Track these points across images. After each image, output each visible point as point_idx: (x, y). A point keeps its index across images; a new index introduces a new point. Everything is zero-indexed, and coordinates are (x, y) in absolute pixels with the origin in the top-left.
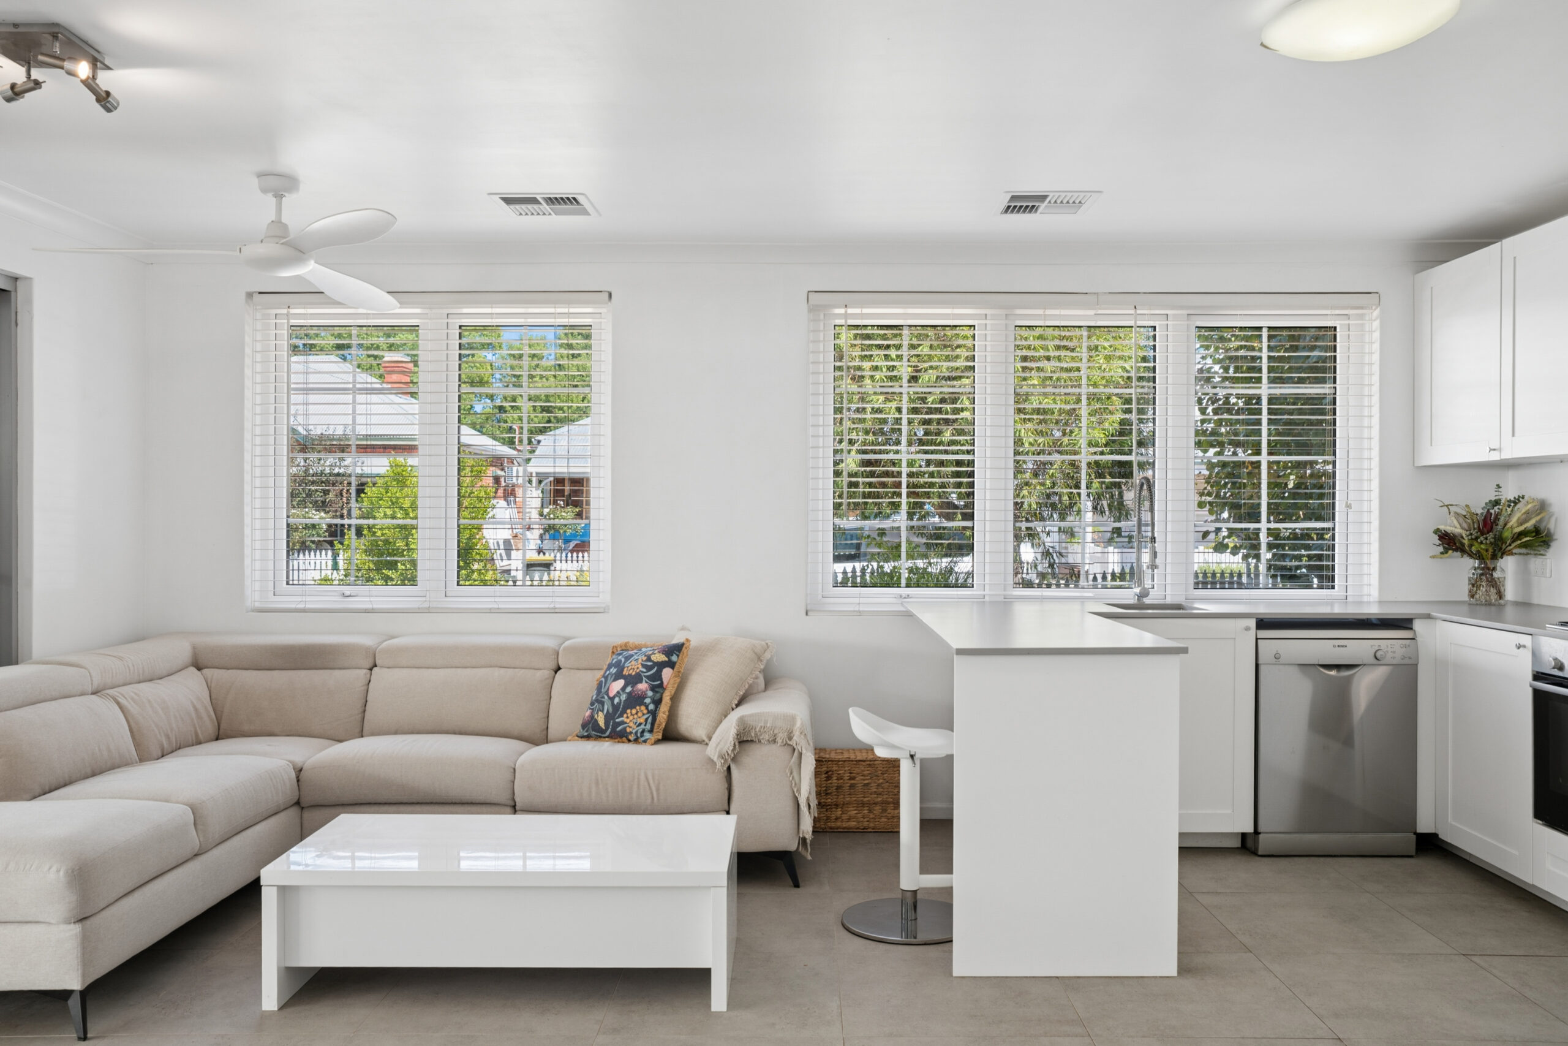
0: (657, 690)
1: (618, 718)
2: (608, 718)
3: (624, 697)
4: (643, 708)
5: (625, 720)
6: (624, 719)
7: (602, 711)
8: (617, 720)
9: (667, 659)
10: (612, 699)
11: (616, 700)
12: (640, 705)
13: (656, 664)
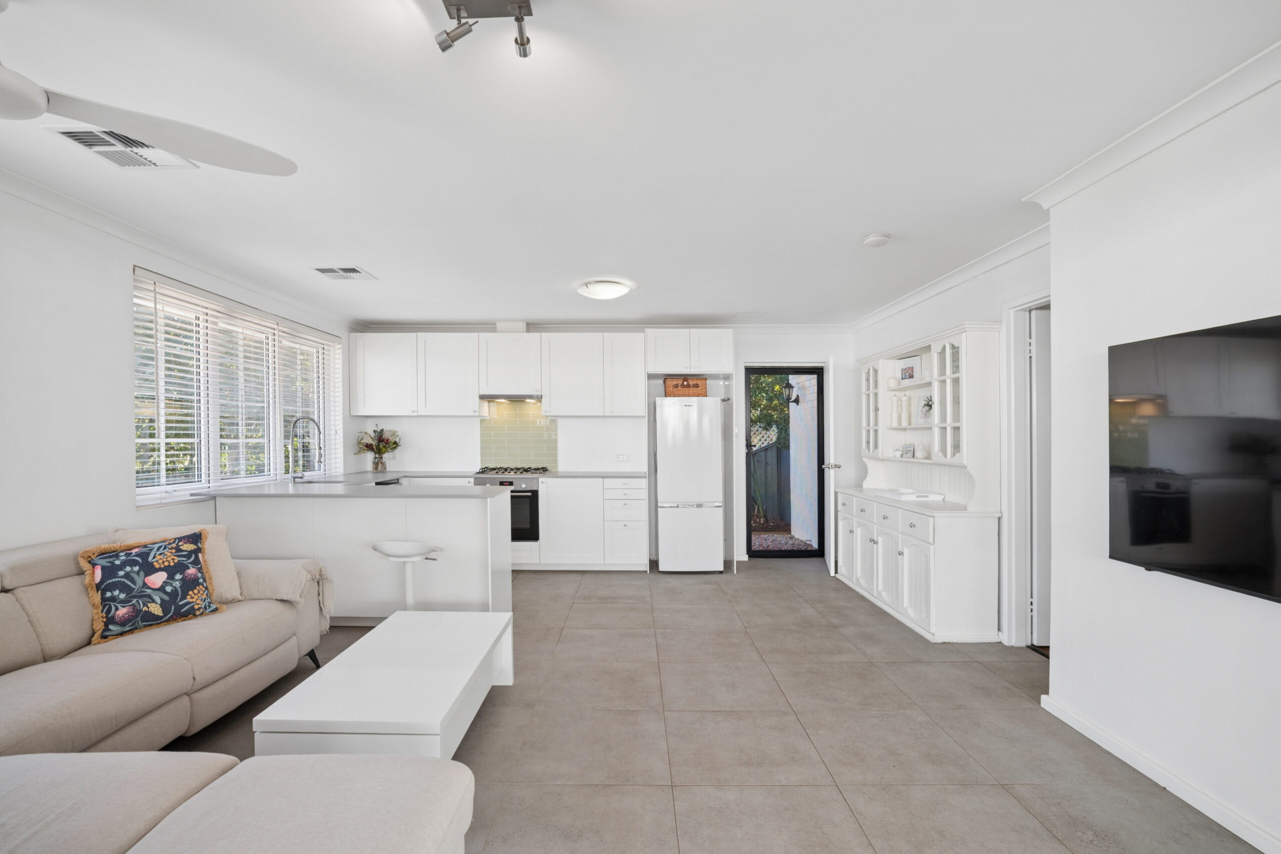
0: (202, 571)
1: (180, 601)
2: (164, 605)
3: (177, 584)
4: (201, 587)
5: (191, 600)
6: (189, 599)
7: (154, 601)
8: (180, 603)
9: (195, 547)
10: (162, 589)
11: (169, 589)
12: (198, 585)
13: (190, 553)
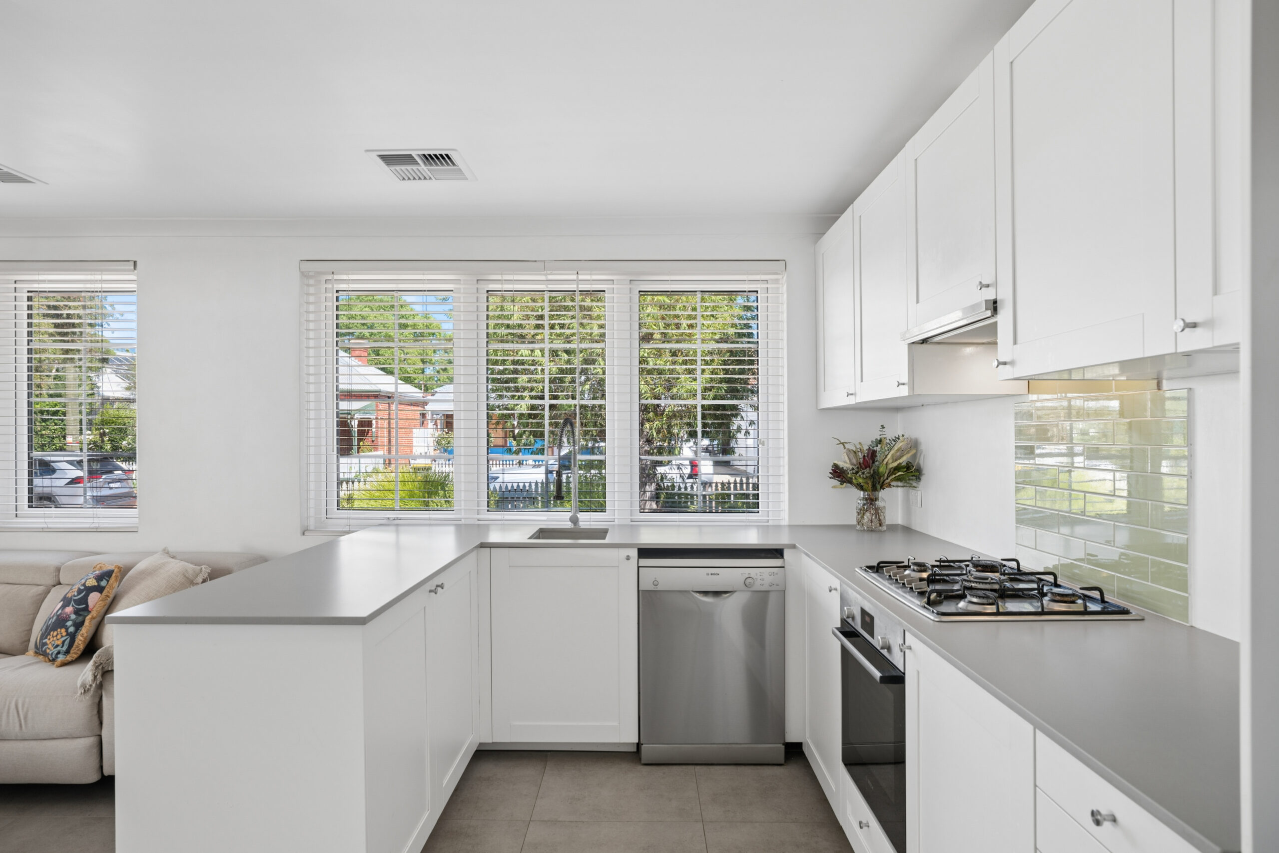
0: (81, 613)
1: (45, 638)
2: (42, 637)
4: (63, 630)
5: (47, 641)
8: (44, 641)
9: (96, 584)
12: (61, 628)
13: (87, 588)
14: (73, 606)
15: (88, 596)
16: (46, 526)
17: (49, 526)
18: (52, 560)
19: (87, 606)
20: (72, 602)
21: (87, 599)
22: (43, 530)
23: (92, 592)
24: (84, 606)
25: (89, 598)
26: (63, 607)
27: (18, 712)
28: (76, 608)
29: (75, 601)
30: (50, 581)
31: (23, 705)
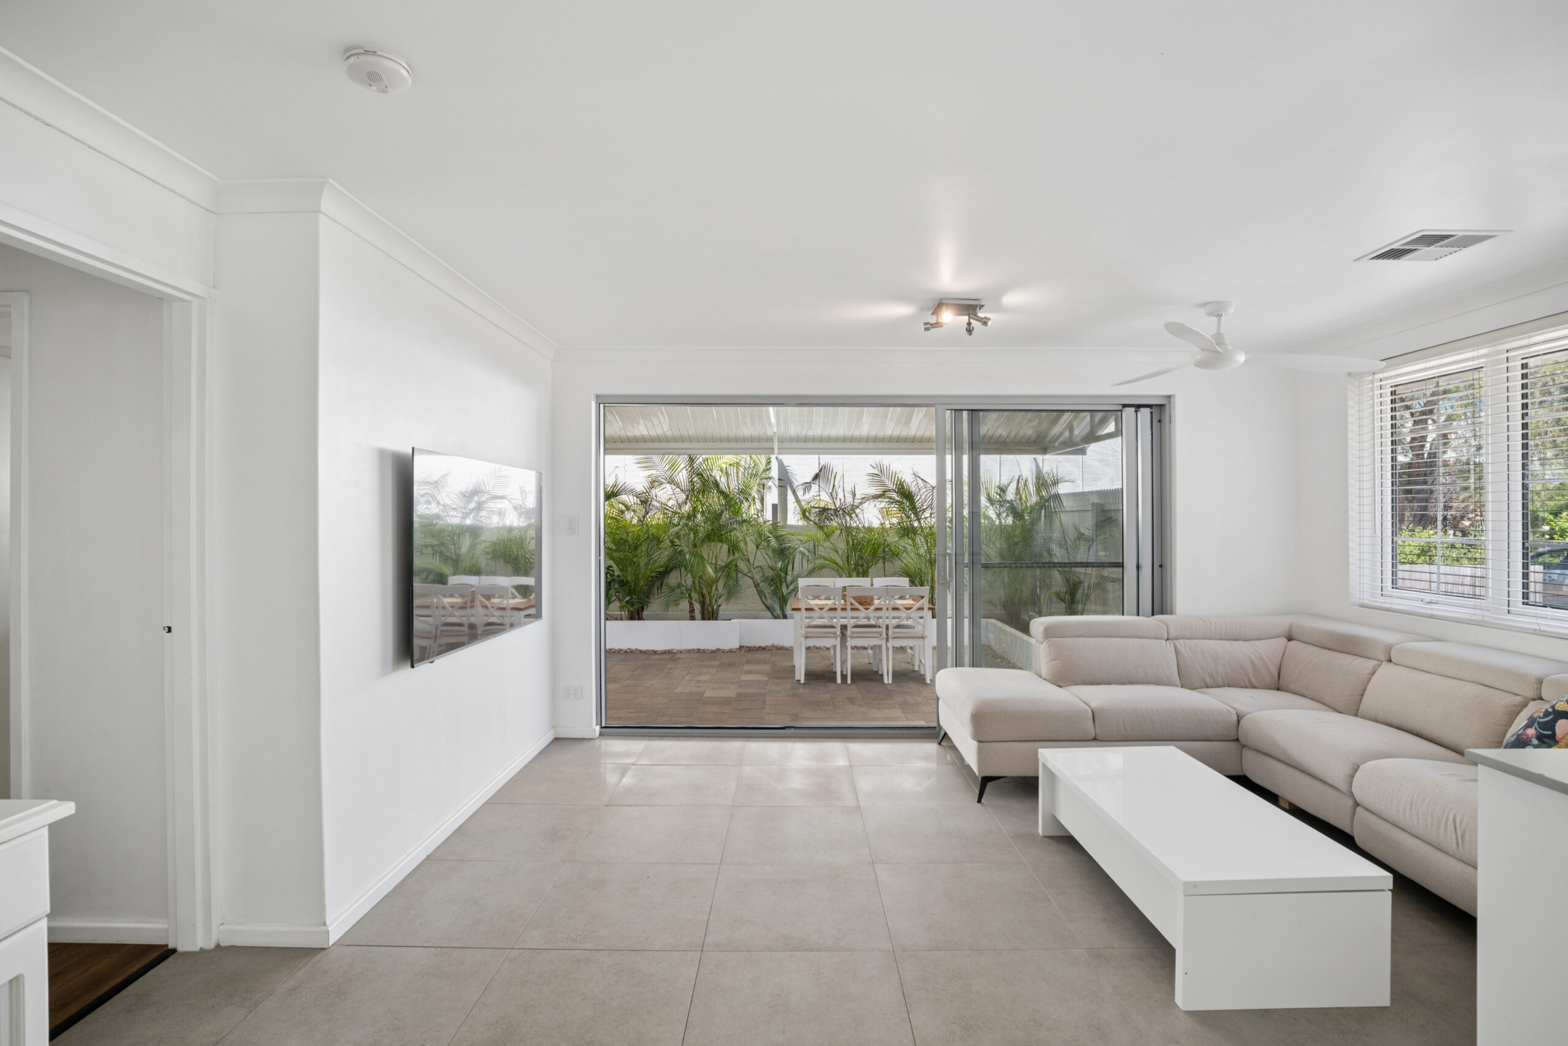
14: (1536, 729)
15: (1556, 722)
16: (1538, 628)
17: (1542, 628)
18: (1535, 669)
19: (1554, 734)
20: (1536, 724)
21: (1555, 726)
22: (1535, 632)
23: (1561, 718)
24: (1550, 733)
25: (1557, 724)
26: (1527, 727)
27: (1455, 827)
28: (1539, 732)
29: (1539, 723)
30: (1530, 694)
31: (1461, 822)
